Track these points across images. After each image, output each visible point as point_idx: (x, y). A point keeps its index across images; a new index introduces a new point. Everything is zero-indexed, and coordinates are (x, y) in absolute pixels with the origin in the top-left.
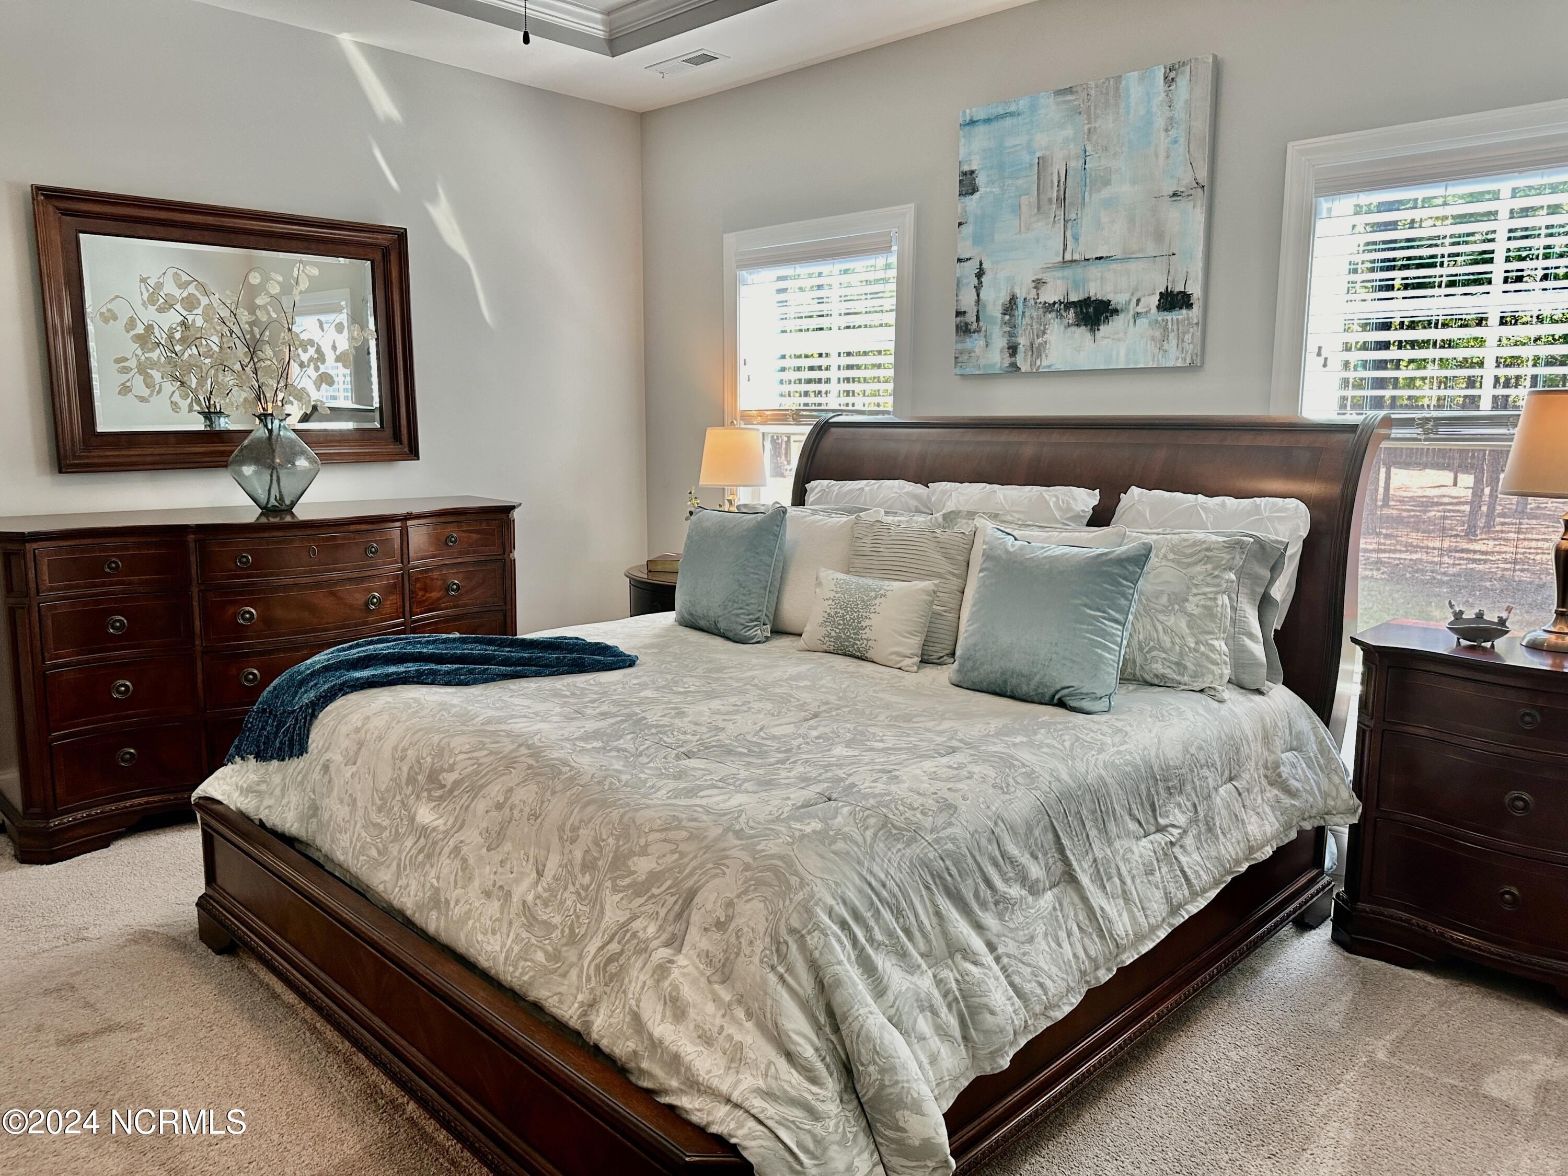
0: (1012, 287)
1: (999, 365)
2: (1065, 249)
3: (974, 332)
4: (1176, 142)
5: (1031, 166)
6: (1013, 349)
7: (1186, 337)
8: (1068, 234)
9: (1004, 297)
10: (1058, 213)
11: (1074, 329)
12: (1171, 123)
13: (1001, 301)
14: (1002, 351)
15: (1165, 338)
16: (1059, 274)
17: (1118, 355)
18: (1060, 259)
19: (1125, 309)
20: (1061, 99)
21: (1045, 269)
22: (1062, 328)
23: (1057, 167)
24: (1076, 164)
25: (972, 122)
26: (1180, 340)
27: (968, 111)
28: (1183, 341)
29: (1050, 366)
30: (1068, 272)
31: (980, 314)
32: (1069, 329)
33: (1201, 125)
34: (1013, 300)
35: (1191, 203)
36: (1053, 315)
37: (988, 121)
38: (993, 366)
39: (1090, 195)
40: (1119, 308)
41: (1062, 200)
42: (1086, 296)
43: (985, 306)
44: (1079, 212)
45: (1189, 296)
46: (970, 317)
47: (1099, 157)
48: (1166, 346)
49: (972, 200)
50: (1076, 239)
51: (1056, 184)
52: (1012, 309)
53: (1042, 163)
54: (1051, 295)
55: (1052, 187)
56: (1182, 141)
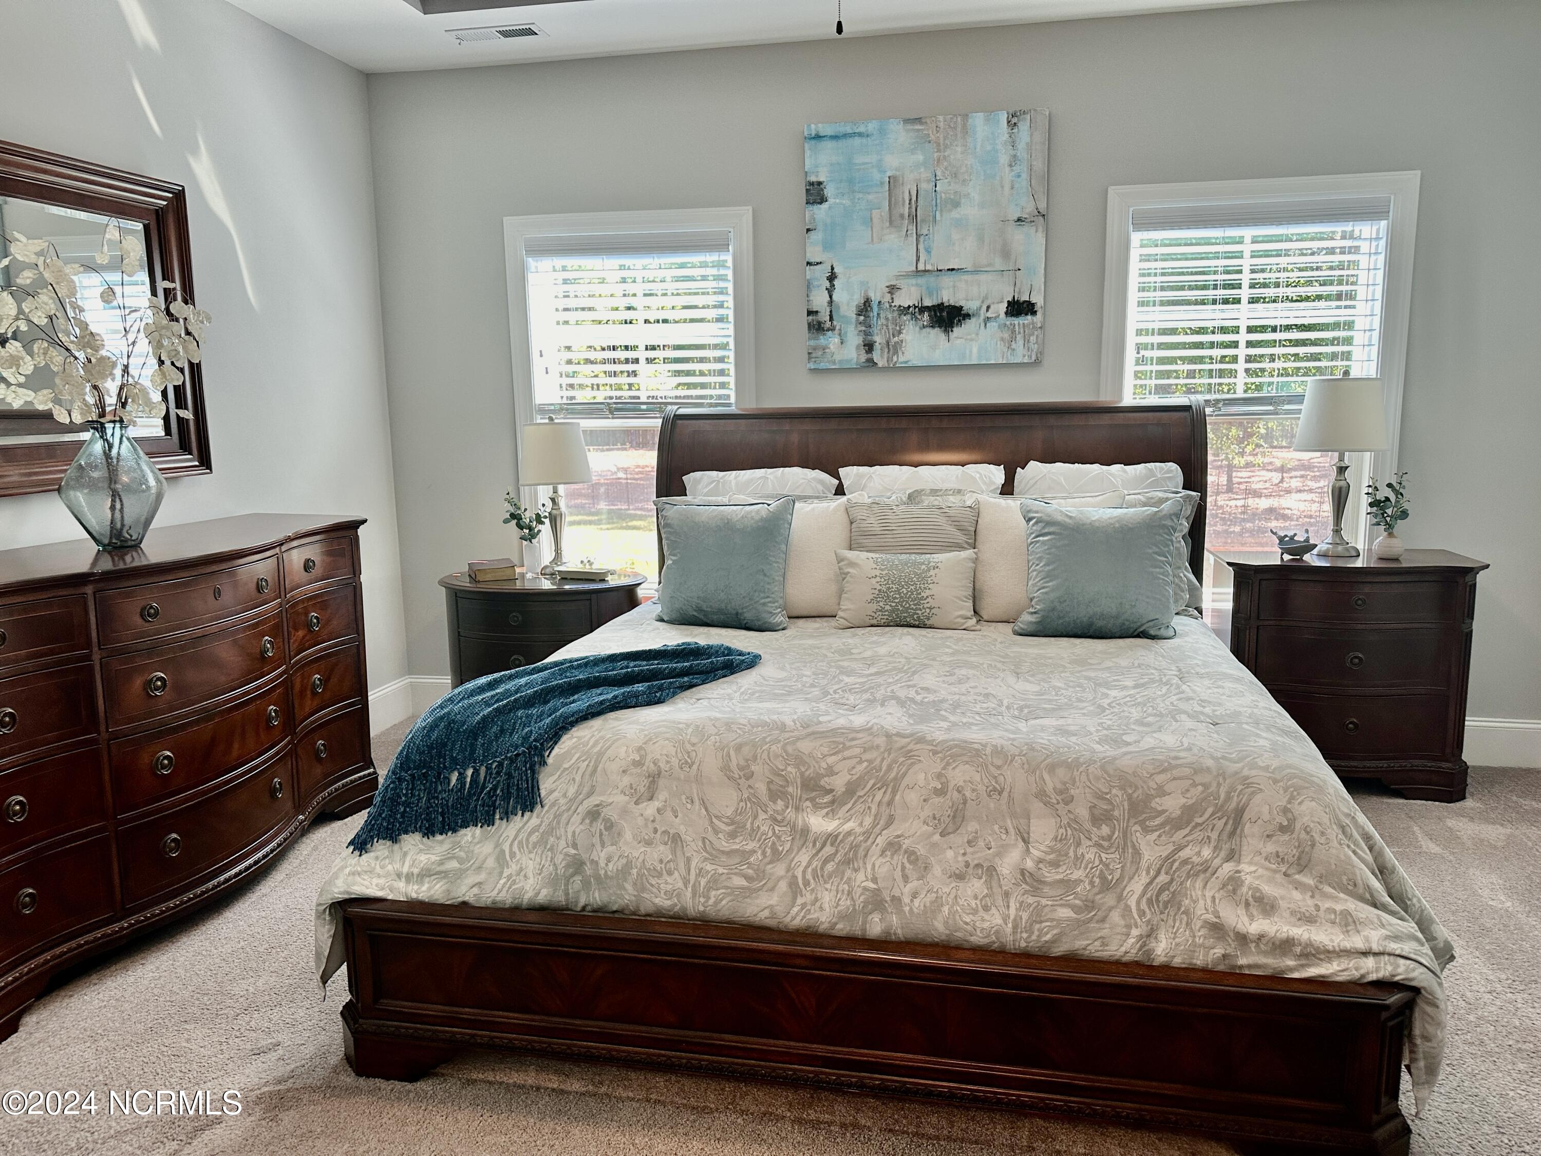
0: (866, 291)
1: (855, 360)
2: (918, 260)
3: (828, 330)
4: (1019, 176)
5: (882, 183)
6: (869, 347)
7: (1032, 338)
8: (921, 247)
9: (858, 299)
10: (910, 227)
11: (928, 330)
12: (1014, 161)
13: (855, 303)
14: (858, 348)
15: (1013, 338)
16: (914, 281)
17: (971, 352)
18: (914, 269)
19: (976, 314)
20: (910, 127)
21: (898, 277)
22: (917, 328)
23: (909, 187)
24: (925, 186)
25: (818, 137)
26: (1026, 341)
27: (813, 126)
28: (1028, 341)
29: (906, 362)
30: (921, 281)
31: (833, 313)
32: (924, 330)
33: (1039, 165)
34: (867, 303)
35: (1034, 228)
36: (909, 317)
37: (835, 137)
38: (849, 361)
39: (941, 216)
40: (970, 313)
41: (913, 217)
42: (940, 302)
43: (838, 308)
44: (931, 229)
45: (1033, 305)
46: (824, 317)
47: (949, 182)
48: (1014, 345)
49: (820, 209)
50: (928, 251)
51: (907, 202)
52: (867, 310)
53: (893, 182)
54: (905, 299)
55: (903, 205)
56: (1024, 176)
